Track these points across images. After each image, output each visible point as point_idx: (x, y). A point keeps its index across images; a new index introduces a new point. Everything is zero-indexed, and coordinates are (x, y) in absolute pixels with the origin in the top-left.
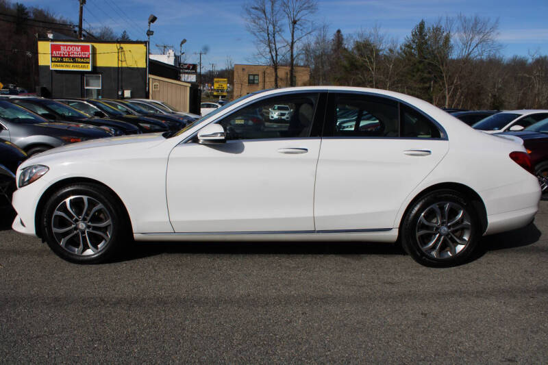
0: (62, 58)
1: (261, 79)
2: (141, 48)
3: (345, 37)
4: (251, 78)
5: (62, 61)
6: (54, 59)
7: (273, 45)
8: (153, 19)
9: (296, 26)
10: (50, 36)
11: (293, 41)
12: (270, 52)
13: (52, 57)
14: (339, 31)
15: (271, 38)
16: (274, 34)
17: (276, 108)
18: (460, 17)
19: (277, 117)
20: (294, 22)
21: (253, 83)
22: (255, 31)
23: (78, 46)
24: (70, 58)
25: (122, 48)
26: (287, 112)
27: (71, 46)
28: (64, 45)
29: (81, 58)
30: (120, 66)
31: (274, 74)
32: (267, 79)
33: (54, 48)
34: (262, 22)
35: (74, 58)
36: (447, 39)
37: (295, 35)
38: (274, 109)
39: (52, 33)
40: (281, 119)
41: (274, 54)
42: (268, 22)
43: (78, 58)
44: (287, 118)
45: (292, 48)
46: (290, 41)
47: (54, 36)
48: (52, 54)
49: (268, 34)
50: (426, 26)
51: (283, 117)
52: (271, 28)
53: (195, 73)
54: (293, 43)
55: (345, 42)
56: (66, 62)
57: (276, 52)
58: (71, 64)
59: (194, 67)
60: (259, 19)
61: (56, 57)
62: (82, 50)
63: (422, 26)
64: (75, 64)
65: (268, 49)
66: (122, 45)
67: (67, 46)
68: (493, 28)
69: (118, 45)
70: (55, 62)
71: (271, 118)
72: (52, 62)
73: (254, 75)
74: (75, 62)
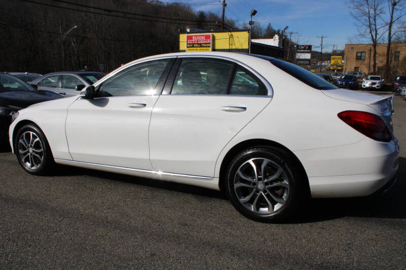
0: (193, 44)
1: (367, 56)
2: (246, 35)
4: (359, 54)
5: (193, 47)
6: (188, 46)
7: (374, 26)
8: (254, 13)
9: (396, 7)
10: (188, 30)
11: (391, 21)
12: (371, 32)
13: (187, 44)
15: (372, 20)
16: (375, 17)
17: (369, 78)
19: (368, 86)
20: (394, 4)
21: (361, 59)
22: (357, 15)
23: (203, 36)
24: (198, 44)
25: (232, 35)
26: (377, 82)
27: (199, 36)
28: (194, 36)
29: (205, 44)
30: (231, 48)
31: (373, 50)
33: (189, 38)
35: (200, 44)
37: (394, 15)
38: (367, 79)
39: (189, 28)
40: (372, 87)
41: (374, 33)
42: (370, 7)
43: (203, 44)
44: (378, 87)
45: (390, 27)
46: (389, 21)
47: (190, 30)
48: (187, 42)
49: (369, 18)
51: (374, 86)
52: (372, 12)
53: (311, 52)
54: (391, 23)
56: (196, 47)
57: (376, 31)
58: (199, 48)
59: (310, 47)
61: (190, 44)
62: (206, 38)
64: (201, 48)
65: (368, 30)
66: (233, 33)
67: (196, 36)
69: (230, 33)
70: (189, 47)
71: (363, 87)
72: (187, 47)
73: (361, 53)
74: (201, 47)
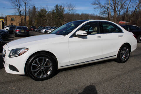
1: (15, 20)
3: (36, 8)
4: (12, 19)
7: (20, 10)
12: (19, 12)
14: (34, 6)
15: (19, 8)
18: (67, 4)
20: (26, 3)
31: (20, 18)
32: (17, 19)
34: (15, 3)
36: (63, 9)
37: (26, 7)
42: (17, 3)
50: (58, 5)
54: (25, 9)
55: (36, 9)
57: (21, 12)
60: (15, 2)
63: (57, 5)
68: (74, 6)
